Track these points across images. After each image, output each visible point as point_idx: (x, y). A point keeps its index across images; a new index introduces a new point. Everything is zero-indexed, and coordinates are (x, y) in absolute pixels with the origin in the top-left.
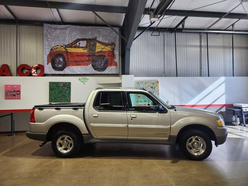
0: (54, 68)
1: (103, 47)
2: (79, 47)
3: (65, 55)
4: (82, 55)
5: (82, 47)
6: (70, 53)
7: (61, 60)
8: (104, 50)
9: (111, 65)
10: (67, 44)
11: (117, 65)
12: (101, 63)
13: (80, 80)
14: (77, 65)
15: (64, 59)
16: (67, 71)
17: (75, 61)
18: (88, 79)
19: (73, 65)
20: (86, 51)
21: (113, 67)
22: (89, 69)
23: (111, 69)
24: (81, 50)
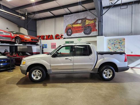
0: (68, 35)
1: (89, 22)
2: (78, 24)
3: (72, 28)
4: (79, 27)
5: (79, 24)
6: (74, 27)
7: (70, 31)
8: (90, 23)
9: (94, 31)
10: (72, 23)
11: (97, 31)
12: (88, 31)
13: (78, 40)
14: (77, 33)
15: (71, 31)
16: (72, 36)
17: (76, 31)
18: (81, 39)
19: (75, 33)
20: (81, 25)
21: (95, 32)
22: (82, 34)
23: (93, 33)
24: (78, 25)
